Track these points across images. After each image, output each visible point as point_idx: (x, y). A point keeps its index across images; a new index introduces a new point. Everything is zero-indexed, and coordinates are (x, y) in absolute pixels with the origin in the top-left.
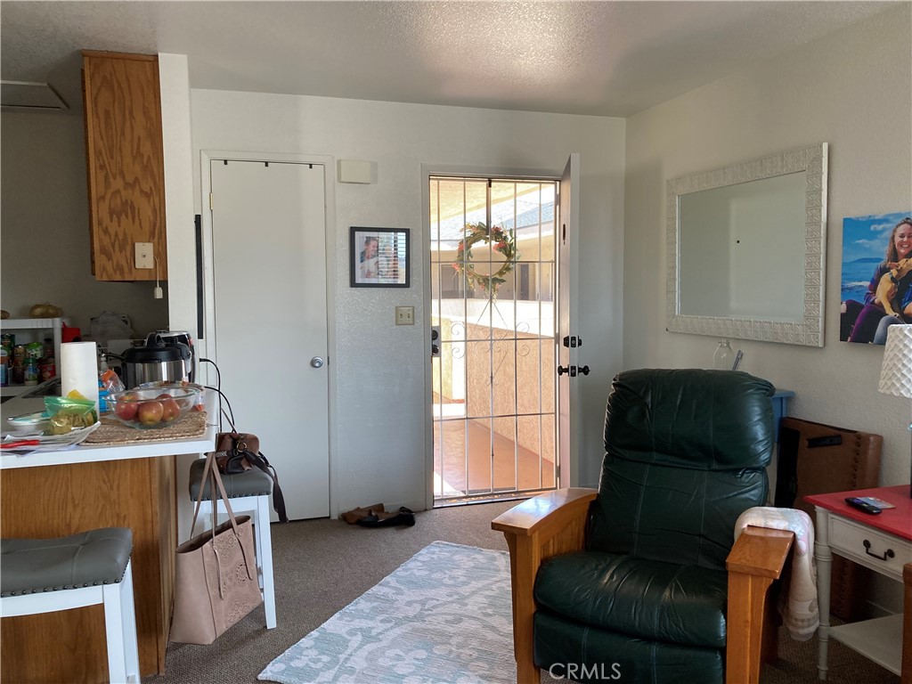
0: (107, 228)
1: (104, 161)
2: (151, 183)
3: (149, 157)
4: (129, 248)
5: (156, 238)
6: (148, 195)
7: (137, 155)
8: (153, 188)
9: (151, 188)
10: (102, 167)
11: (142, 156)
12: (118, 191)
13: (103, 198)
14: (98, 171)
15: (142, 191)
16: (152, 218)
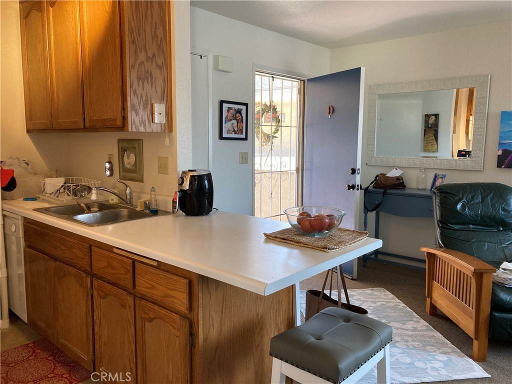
0: (135, 90)
1: (134, 37)
2: (162, 59)
3: (161, 38)
4: (149, 107)
5: (165, 101)
6: (160, 68)
7: (154, 37)
8: (164, 62)
9: (162, 62)
10: (133, 42)
11: (157, 37)
12: (142, 63)
13: (133, 66)
14: (131, 45)
15: (157, 65)
16: (162, 86)
